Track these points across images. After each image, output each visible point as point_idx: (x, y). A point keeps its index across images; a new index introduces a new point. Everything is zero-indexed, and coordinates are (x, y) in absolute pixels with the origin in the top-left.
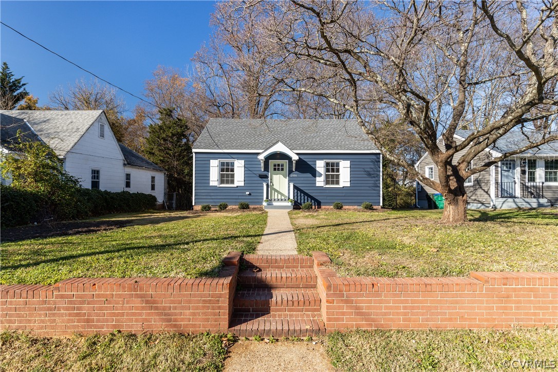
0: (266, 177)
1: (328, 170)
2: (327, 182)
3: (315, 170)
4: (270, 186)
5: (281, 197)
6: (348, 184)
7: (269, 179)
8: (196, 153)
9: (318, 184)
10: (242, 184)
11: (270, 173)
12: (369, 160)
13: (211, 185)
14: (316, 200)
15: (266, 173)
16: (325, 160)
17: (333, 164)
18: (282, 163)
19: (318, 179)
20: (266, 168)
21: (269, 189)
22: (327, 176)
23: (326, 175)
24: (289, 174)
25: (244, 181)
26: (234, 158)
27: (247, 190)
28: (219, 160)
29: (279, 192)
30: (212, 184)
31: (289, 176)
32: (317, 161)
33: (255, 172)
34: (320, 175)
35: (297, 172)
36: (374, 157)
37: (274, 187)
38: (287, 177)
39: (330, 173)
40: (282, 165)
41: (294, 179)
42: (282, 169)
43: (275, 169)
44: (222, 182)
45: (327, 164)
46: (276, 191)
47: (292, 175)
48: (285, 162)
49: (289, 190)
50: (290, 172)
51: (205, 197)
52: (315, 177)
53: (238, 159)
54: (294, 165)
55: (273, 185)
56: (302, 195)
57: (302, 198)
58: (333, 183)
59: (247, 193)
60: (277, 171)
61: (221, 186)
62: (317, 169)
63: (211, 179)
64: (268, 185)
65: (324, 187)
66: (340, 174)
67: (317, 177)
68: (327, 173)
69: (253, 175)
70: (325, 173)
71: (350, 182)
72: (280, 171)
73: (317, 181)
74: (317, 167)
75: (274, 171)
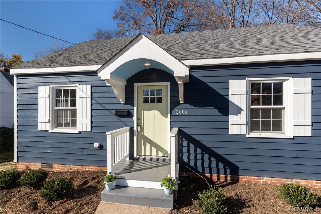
0: (130, 115)
1: (254, 101)
2: (253, 126)
3: (227, 101)
4: (136, 133)
5: (157, 153)
6: (307, 132)
7: (135, 118)
8: (18, 76)
9: (233, 130)
10: (87, 128)
11: (135, 108)
13: (39, 128)
14: (227, 163)
15: (128, 107)
16: (248, 79)
17: (267, 87)
18: (159, 88)
19: (232, 119)
20: (129, 98)
21: (135, 138)
22: (253, 113)
23: (252, 109)
24: (172, 109)
25: (92, 122)
26: (73, 82)
27: (96, 139)
28: (51, 86)
29: (153, 144)
30: (41, 127)
31: (171, 113)
32: (231, 82)
33: (108, 107)
34: (238, 111)
35: (188, 106)
37: (146, 134)
38: (169, 116)
39: (261, 106)
40: (160, 92)
41: (183, 119)
42: (160, 100)
44: (59, 125)
45: (254, 87)
46: (148, 140)
47: (177, 112)
48: (165, 87)
50: (175, 104)
51: (30, 150)
52: (228, 115)
53: (81, 83)
54: (181, 90)
55: (142, 130)
56: (199, 151)
57: (199, 157)
58: (266, 127)
59: (96, 145)
60: (149, 105)
61: (54, 130)
62: (232, 98)
63: (40, 119)
64: (132, 132)
65: (247, 136)
66: (284, 108)
67: (230, 116)
68: (252, 107)
69: (107, 112)
70: (249, 107)
71: (312, 126)
72: (156, 104)
73: (230, 123)
74: (230, 93)
75: (144, 103)
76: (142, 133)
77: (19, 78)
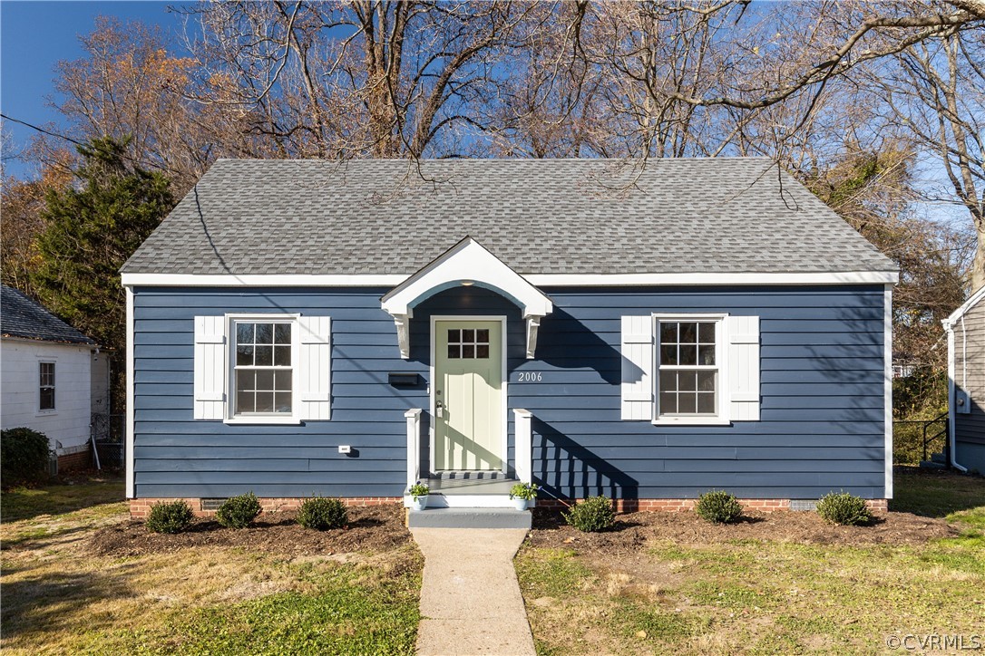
0: (419, 383)
1: (667, 355)
2: (666, 403)
3: (617, 357)
4: (432, 421)
5: (478, 463)
6: (752, 413)
7: (432, 390)
8: (137, 289)
9: (628, 412)
10: (323, 413)
11: (432, 369)
12: (832, 313)
13: (198, 415)
14: (616, 476)
15: (417, 366)
16: (654, 315)
17: (688, 330)
18: (483, 328)
19: (627, 389)
20: (420, 347)
21: (432, 432)
22: (665, 380)
23: (662, 372)
24: (509, 372)
25: (332, 399)
26: (283, 309)
27: (343, 437)
28: (228, 316)
29: (468, 444)
30: (201, 412)
31: (508, 381)
32: (624, 319)
33: (367, 365)
34: (637, 374)
35: (542, 364)
36: (851, 300)
37: (452, 423)
38: (504, 384)
39: (678, 367)
40: (484, 335)
41: (531, 390)
42: (484, 353)
43: (453, 352)
44: (244, 404)
45: (666, 332)
46: (457, 437)
47: (522, 377)
48: (496, 324)
49: (511, 436)
50: (516, 360)
51: (173, 467)
52: (619, 383)
53: (306, 311)
54: (531, 336)
55: (446, 415)
56: (564, 454)
57: (565, 466)
58: (687, 405)
59: (344, 449)
60: (461, 361)
61: (239, 419)
62: (626, 352)
63: (198, 392)
64: (425, 419)
65: (654, 422)
66: (717, 370)
67: (623, 384)
68: (663, 367)
69: (365, 378)
70: (657, 367)
71: (761, 401)
72: (475, 361)
73: (623, 398)
74: (623, 341)
75: (449, 357)
76: (446, 422)
77: (139, 294)
